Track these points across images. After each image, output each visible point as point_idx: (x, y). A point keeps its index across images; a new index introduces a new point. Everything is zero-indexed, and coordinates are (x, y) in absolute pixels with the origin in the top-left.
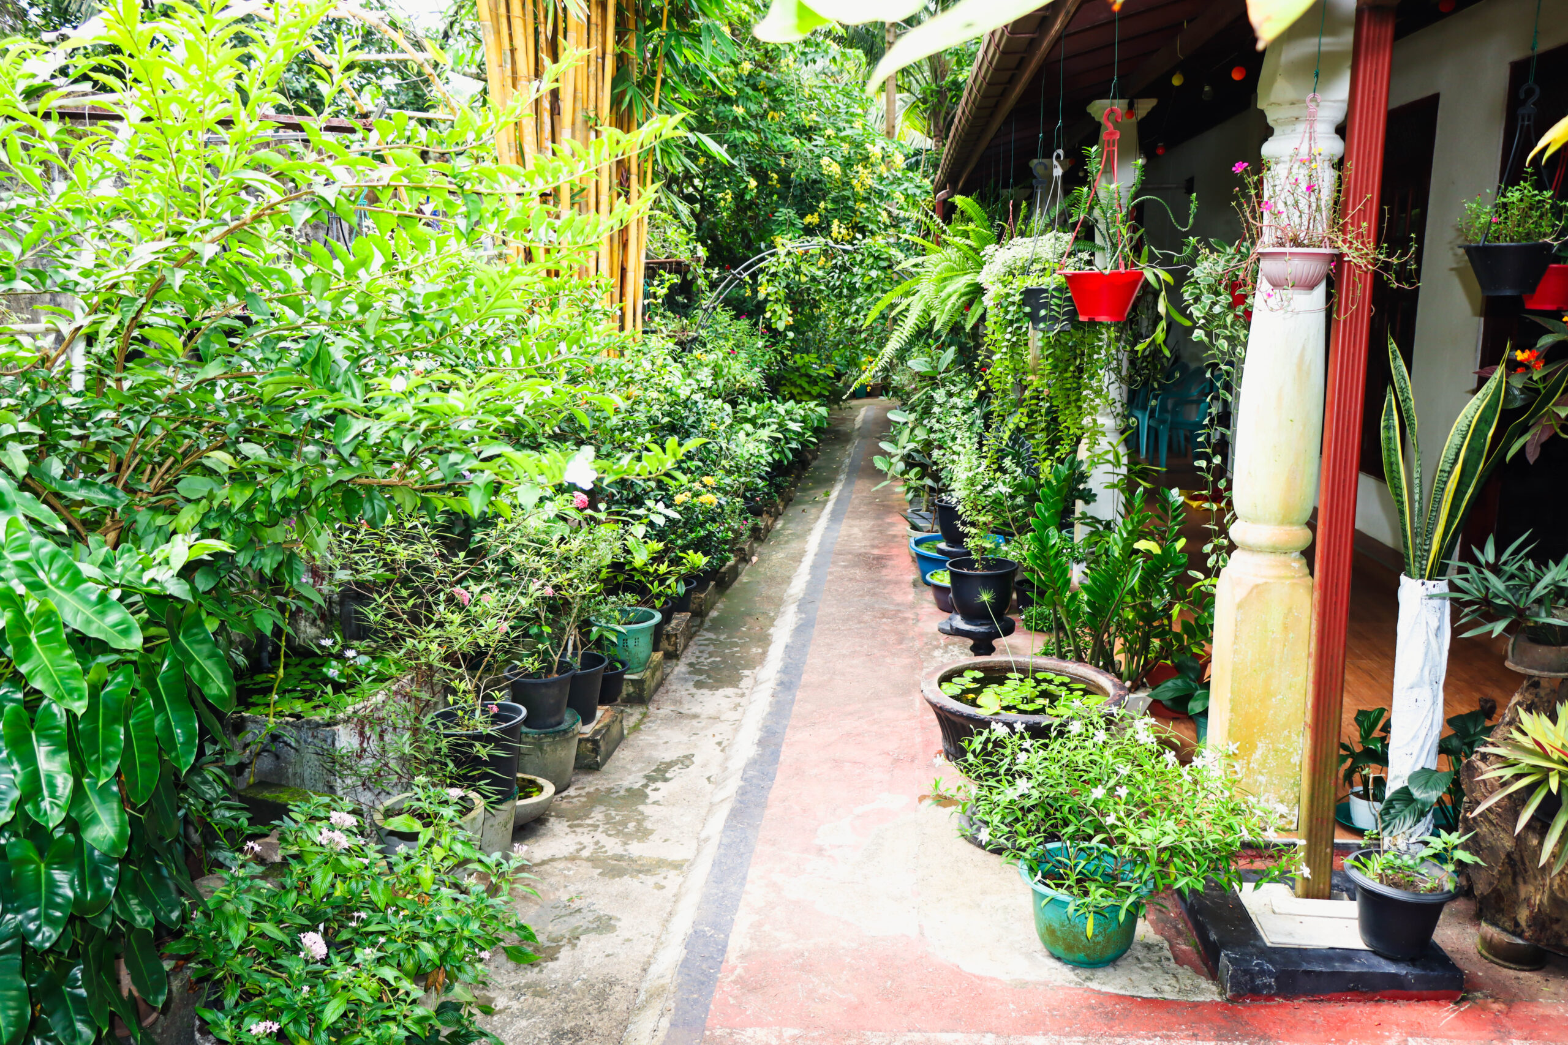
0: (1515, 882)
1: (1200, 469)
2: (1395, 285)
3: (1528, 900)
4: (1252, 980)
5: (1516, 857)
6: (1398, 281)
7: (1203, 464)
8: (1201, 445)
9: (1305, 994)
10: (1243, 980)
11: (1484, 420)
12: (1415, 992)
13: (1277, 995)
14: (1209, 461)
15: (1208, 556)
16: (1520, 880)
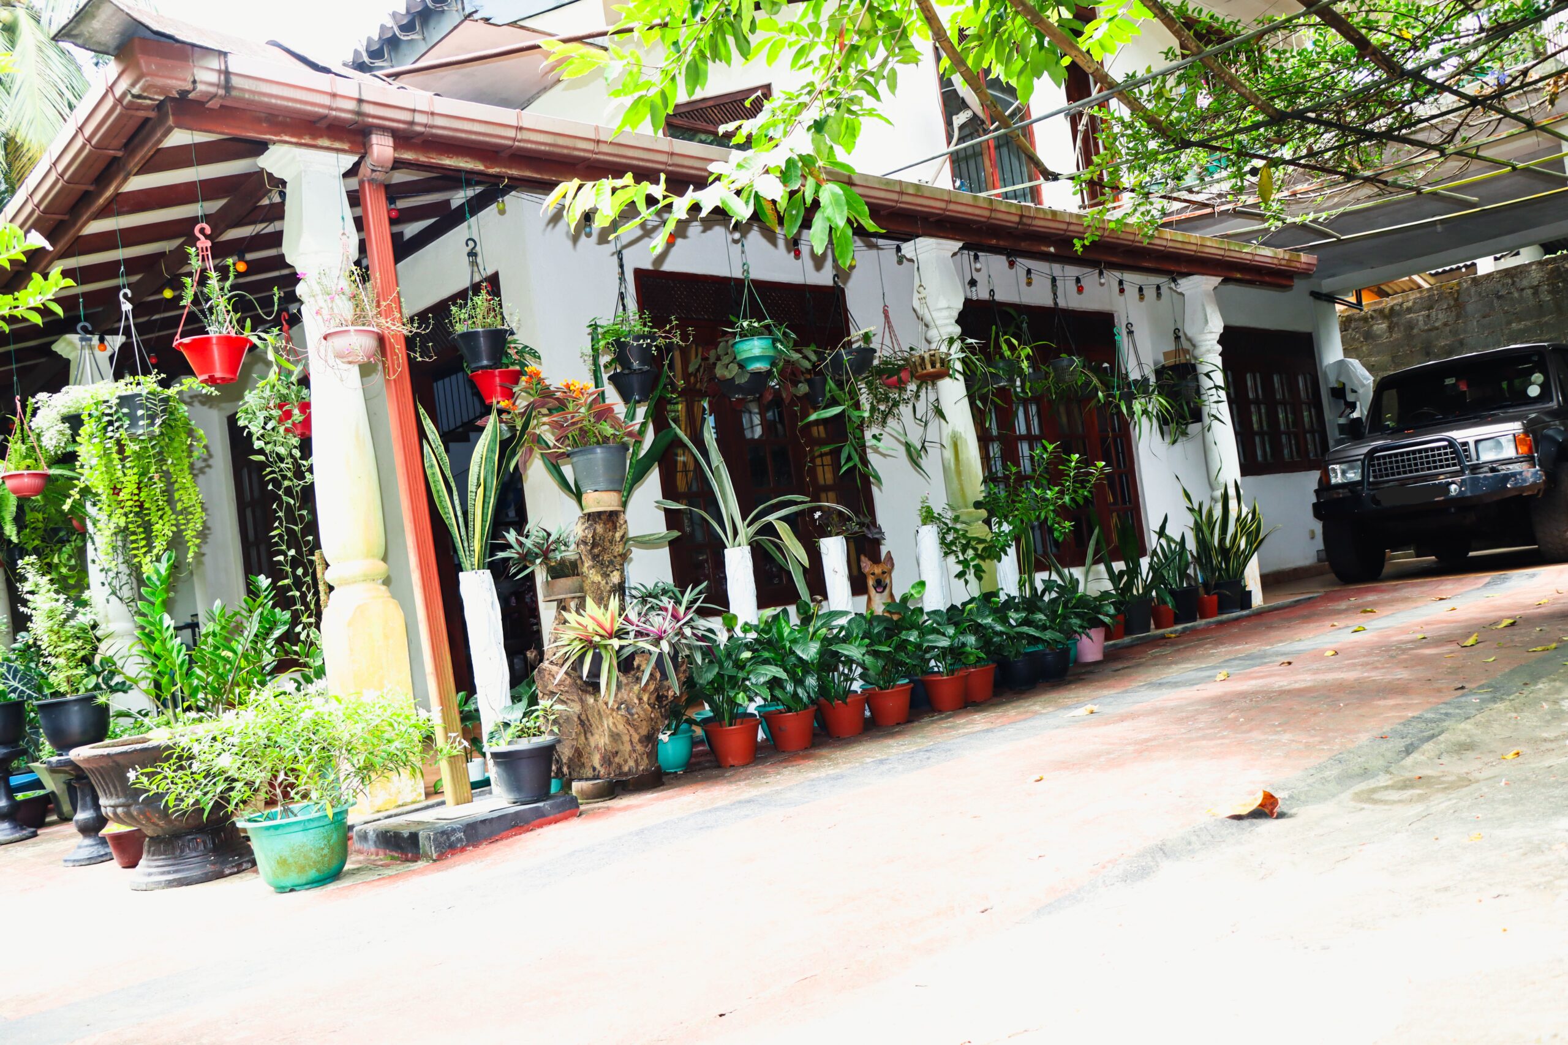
0: (586, 739)
1: (279, 562)
2: (419, 359)
3: (597, 747)
4: (448, 838)
5: (583, 717)
6: (421, 356)
7: (281, 558)
8: (276, 544)
9: (486, 839)
10: (442, 840)
11: (491, 450)
12: (552, 817)
13: (468, 845)
14: (286, 555)
15: (299, 633)
16: (589, 735)
